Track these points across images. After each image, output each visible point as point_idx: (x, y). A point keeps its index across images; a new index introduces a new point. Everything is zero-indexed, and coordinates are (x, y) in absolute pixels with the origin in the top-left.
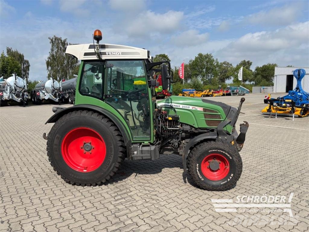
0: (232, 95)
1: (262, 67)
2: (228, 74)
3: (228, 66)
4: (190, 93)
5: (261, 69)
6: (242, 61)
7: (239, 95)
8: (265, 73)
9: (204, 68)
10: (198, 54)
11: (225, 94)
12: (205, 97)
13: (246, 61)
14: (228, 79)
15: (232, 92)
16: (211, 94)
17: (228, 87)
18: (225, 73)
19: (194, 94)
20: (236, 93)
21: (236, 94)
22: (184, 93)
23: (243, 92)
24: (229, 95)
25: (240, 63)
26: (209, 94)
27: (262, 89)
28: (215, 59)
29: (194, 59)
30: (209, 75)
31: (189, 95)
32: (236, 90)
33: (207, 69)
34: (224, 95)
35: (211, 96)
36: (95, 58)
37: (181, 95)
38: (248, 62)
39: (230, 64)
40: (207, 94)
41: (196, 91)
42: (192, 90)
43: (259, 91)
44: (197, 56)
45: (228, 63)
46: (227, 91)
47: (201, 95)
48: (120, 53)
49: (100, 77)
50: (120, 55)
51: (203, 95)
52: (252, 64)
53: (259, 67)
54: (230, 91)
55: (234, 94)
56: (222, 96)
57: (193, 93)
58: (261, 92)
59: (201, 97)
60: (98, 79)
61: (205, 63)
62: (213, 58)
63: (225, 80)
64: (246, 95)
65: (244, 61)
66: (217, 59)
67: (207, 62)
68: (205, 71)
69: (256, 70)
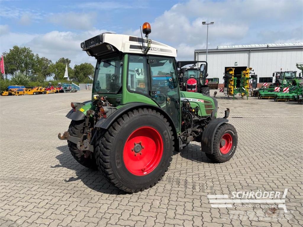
0: (65, 92)
1: (80, 65)
2: (48, 70)
3: (48, 63)
4: (18, 90)
5: (80, 68)
6: (61, 59)
7: (72, 91)
8: (84, 72)
9: (23, 63)
10: (13, 47)
11: (59, 91)
12: (38, 94)
13: (65, 59)
14: (48, 75)
15: (65, 89)
16: (43, 92)
17: (59, 84)
18: (46, 69)
19: (24, 92)
20: (69, 89)
21: (69, 91)
22: (10, 90)
23: (75, 89)
24: (62, 91)
25: (59, 60)
26: (41, 91)
27: (87, 86)
28: (35, 54)
29: (8, 52)
30: (30, 70)
31: (18, 93)
32: (68, 87)
33: (26, 65)
34: (57, 92)
35: (44, 94)
36: (140, 51)
37: (6, 93)
38: (67, 60)
39: (49, 61)
40: (39, 91)
41: (26, 88)
42: (21, 87)
43: (85, 88)
44: (12, 49)
45: (47, 59)
46: (60, 88)
47: (33, 93)
48: (160, 49)
49: (140, 73)
50: (159, 51)
51: (35, 92)
52: (71, 62)
53: (78, 65)
54: (62, 88)
55: (67, 91)
56: (56, 93)
57: (23, 90)
58: (87, 89)
59: (34, 94)
60: (139, 74)
61: (23, 57)
62: (32, 52)
63: (46, 76)
64: (78, 91)
65: (63, 58)
66: (37, 54)
67: (26, 57)
68: (23, 66)
69: (75, 68)
